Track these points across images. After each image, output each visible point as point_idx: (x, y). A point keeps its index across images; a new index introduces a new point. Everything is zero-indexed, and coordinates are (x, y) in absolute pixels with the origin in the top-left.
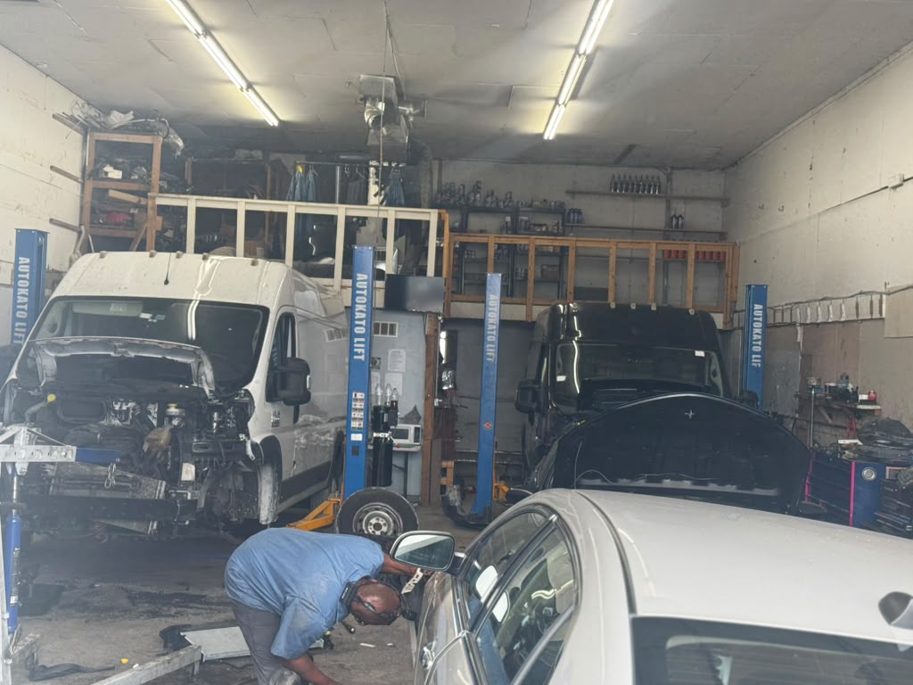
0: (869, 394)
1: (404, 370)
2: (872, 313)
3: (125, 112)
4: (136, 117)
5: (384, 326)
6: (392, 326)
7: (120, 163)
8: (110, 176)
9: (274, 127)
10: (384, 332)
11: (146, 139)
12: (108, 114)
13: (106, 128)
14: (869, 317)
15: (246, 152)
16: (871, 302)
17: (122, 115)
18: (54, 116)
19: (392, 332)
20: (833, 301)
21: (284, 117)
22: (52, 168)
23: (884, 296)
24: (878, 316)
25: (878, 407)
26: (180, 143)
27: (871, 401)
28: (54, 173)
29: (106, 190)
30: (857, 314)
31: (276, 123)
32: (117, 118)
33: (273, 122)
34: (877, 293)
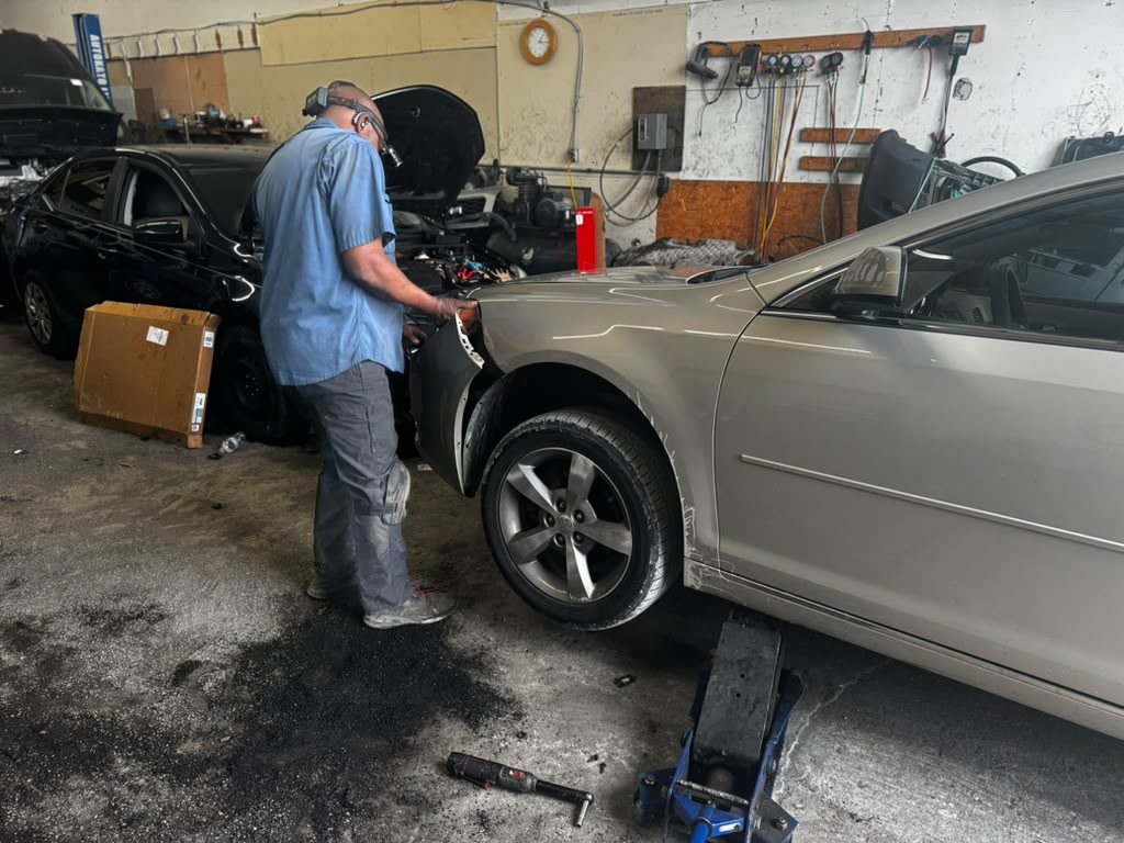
0: (253, 119)
2: (241, 43)
14: (238, 47)
16: (240, 34)
20: (178, 33)
23: (257, 26)
24: (252, 45)
25: (266, 130)
27: (257, 125)
30: (219, 45)
34: (247, 23)
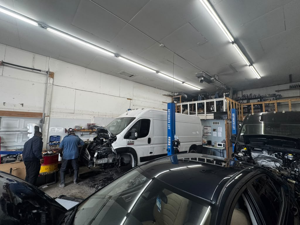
1: (222, 131)
3: (177, 93)
4: (179, 93)
5: (217, 123)
6: (218, 123)
10: (217, 124)
11: (179, 96)
13: (174, 96)
19: (218, 124)
22: (163, 102)
26: (186, 96)
31: (200, 90)
32: (176, 94)
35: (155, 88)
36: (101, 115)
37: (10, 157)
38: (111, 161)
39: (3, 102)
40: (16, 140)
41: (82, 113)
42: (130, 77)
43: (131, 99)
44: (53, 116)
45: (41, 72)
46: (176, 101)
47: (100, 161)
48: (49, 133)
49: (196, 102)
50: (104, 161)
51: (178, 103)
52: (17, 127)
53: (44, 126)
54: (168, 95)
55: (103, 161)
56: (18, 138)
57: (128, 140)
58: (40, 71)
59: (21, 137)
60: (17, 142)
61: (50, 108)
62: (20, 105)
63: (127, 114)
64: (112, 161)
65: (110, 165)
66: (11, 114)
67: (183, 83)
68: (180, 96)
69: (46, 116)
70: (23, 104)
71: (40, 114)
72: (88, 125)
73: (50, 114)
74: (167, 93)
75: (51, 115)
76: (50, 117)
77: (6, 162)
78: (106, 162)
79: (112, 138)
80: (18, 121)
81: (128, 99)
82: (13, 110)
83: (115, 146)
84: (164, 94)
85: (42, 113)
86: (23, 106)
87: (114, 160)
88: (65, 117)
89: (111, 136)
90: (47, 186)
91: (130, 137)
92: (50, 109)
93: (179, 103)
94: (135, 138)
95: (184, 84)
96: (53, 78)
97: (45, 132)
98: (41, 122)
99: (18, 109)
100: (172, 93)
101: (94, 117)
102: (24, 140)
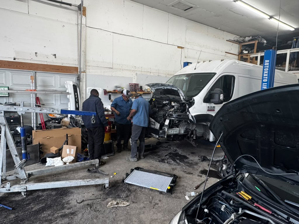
3: (249, 37)
4: (252, 37)
7: (247, 49)
8: (244, 53)
9: (293, 31)
11: (253, 42)
12: (245, 38)
13: (244, 42)
15: (290, 41)
17: (249, 38)
18: (227, 40)
21: (296, 27)
22: (226, 52)
26: (265, 42)
28: (226, 54)
29: (243, 56)
31: (294, 29)
32: (247, 39)
33: (293, 29)
35: (217, 29)
36: (144, 72)
37: (52, 122)
38: (182, 132)
39: (35, 52)
40: (54, 102)
41: (121, 68)
42: (185, 10)
43: (182, 48)
44: (89, 72)
45: (72, 7)
46: (246, 50)
47: (171, 131)
48: (87, 95)
49: (288, 52)
50: (176, 131)
51: (250, 53)
52: (53, 86)
53: (81, 85)
54: (234, 41)
55: (174, 131)
56: (55, 99)
57: (208, 105)
58: (70, 5)
59: (59, 98)
60: (55, 105)
61: (86, 60)
62: (52, 55)
63: (195, 69)
64: (184, 132)
65: (180, 138)
66: (45, 68)
67: (271, 17)
68: (256, 42)
69: (82, 72)
70: (55, 55)
71: (76, 69)
72: (130, 86)
73: (86, 69)
74: (233, 37)
75: (87, 71)
76: (87, 73)
77: (53, 127)
78: (177, 132)
79: (185, 101)
80: (53, 78)
81: (179, 47)
82: (46, 63)
83: (194, 111)
84: (228, 39)
85: (78, 68)
86: (55, 57)
87: (186, 131)
88: (102, 74)
89: (183, 98)
90: (108, 158)
91: (212, 100)
92: (86, 62)
93: (252, 53)
94: (220, 102)
95: (272, 20)
96: (85, 16)
97: (83, 93)
98: (78, 80)
99: (51, 62)
100: (241, 37)
101: (136, 74)
102: (62, 102)
